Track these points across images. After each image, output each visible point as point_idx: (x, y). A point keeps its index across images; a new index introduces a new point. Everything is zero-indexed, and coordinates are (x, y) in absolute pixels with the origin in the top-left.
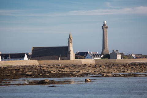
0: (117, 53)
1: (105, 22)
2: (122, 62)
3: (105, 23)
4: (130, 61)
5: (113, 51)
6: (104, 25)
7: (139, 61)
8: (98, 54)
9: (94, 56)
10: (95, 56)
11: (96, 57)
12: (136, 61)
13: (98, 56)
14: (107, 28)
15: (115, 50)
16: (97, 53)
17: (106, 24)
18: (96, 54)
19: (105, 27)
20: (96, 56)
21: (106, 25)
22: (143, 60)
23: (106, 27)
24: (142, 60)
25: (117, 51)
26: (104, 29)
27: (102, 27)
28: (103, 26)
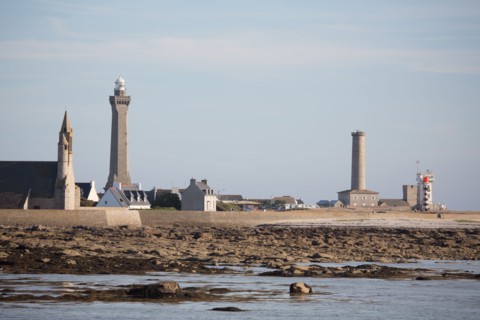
0: (204, 191)
1: (122, 81)
2: (230, 221)
3: (121, 86)
4: (255, 218)
5: (193, 181)
6: (117, 92)
7: (285, 221)
8: (141, 193)
9: (129, 198)
10: (132, 199)
11: (136, 203)
12: (277, 218)
13: (142, 198)
14: (127, 103)
15: (199, 180)
16: (138, 187)
17: (123, 89)
18: (134, 193)
19: (122, 99)
20: (136, 198)
21: (122, 92)
22: (300, 217)
23: (124, 99)
24: (295, 217)
25: (205, 182)
26: (118, 107)
27: (112, 100)
28: (113, 94)
